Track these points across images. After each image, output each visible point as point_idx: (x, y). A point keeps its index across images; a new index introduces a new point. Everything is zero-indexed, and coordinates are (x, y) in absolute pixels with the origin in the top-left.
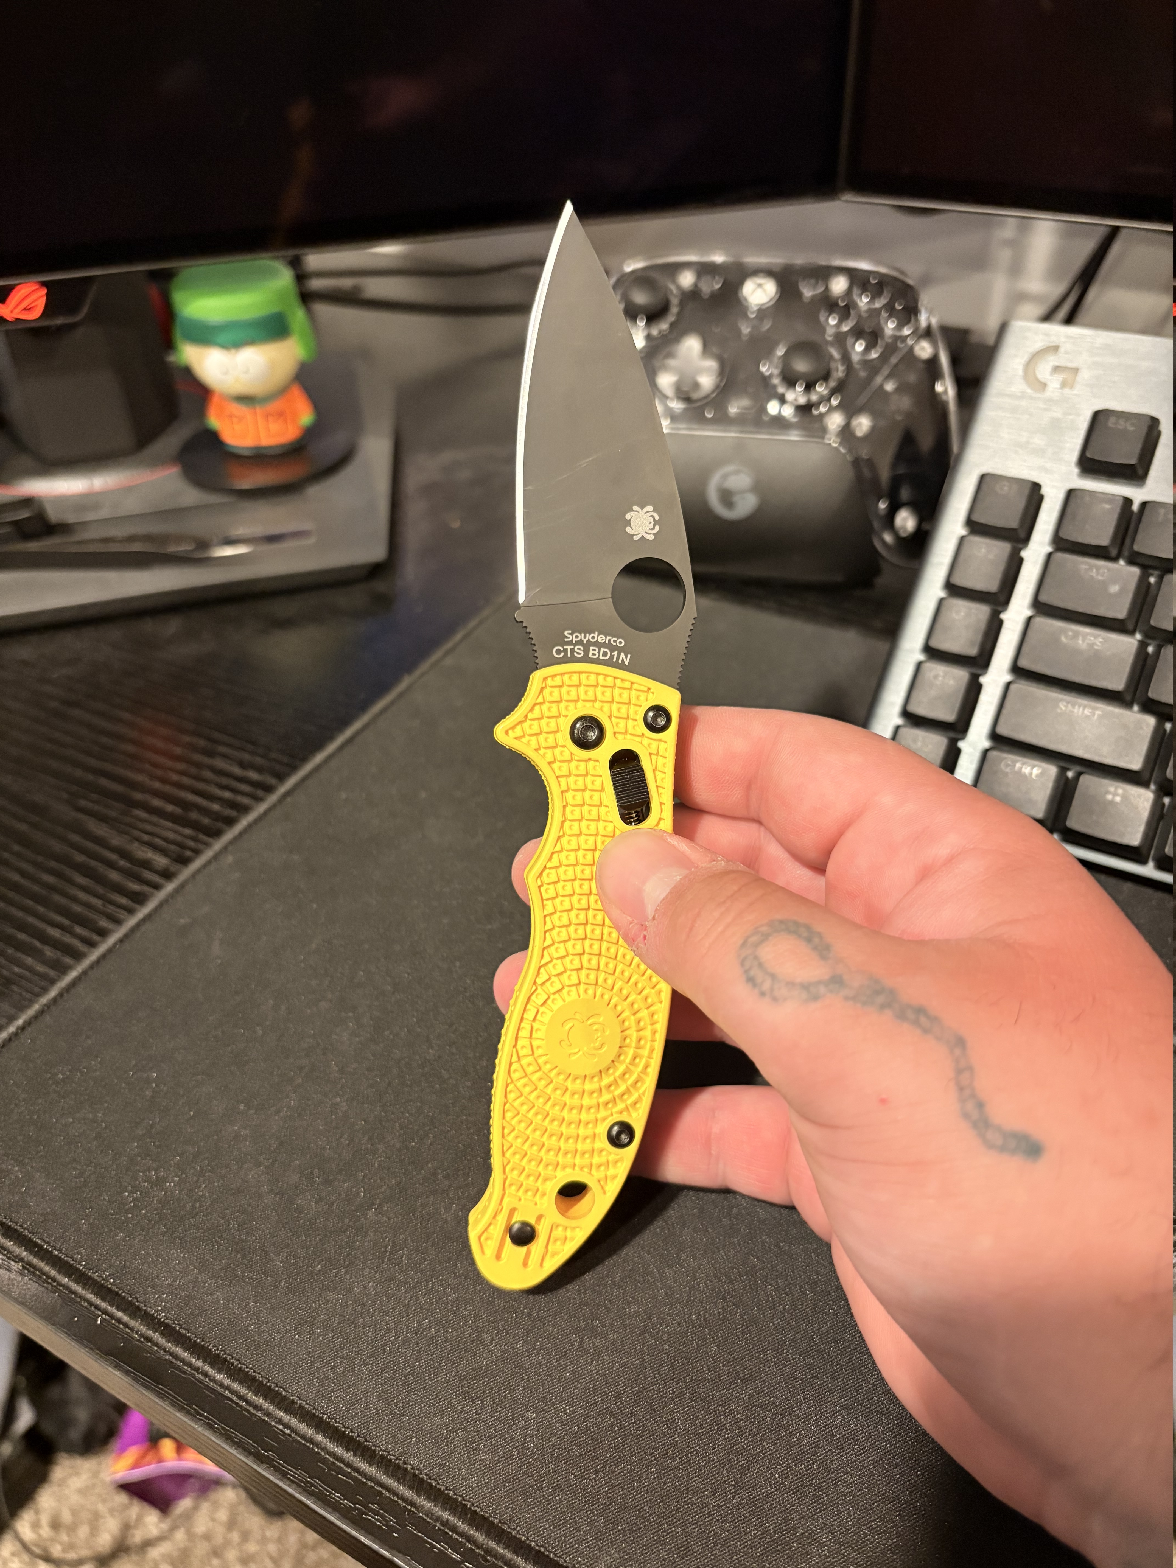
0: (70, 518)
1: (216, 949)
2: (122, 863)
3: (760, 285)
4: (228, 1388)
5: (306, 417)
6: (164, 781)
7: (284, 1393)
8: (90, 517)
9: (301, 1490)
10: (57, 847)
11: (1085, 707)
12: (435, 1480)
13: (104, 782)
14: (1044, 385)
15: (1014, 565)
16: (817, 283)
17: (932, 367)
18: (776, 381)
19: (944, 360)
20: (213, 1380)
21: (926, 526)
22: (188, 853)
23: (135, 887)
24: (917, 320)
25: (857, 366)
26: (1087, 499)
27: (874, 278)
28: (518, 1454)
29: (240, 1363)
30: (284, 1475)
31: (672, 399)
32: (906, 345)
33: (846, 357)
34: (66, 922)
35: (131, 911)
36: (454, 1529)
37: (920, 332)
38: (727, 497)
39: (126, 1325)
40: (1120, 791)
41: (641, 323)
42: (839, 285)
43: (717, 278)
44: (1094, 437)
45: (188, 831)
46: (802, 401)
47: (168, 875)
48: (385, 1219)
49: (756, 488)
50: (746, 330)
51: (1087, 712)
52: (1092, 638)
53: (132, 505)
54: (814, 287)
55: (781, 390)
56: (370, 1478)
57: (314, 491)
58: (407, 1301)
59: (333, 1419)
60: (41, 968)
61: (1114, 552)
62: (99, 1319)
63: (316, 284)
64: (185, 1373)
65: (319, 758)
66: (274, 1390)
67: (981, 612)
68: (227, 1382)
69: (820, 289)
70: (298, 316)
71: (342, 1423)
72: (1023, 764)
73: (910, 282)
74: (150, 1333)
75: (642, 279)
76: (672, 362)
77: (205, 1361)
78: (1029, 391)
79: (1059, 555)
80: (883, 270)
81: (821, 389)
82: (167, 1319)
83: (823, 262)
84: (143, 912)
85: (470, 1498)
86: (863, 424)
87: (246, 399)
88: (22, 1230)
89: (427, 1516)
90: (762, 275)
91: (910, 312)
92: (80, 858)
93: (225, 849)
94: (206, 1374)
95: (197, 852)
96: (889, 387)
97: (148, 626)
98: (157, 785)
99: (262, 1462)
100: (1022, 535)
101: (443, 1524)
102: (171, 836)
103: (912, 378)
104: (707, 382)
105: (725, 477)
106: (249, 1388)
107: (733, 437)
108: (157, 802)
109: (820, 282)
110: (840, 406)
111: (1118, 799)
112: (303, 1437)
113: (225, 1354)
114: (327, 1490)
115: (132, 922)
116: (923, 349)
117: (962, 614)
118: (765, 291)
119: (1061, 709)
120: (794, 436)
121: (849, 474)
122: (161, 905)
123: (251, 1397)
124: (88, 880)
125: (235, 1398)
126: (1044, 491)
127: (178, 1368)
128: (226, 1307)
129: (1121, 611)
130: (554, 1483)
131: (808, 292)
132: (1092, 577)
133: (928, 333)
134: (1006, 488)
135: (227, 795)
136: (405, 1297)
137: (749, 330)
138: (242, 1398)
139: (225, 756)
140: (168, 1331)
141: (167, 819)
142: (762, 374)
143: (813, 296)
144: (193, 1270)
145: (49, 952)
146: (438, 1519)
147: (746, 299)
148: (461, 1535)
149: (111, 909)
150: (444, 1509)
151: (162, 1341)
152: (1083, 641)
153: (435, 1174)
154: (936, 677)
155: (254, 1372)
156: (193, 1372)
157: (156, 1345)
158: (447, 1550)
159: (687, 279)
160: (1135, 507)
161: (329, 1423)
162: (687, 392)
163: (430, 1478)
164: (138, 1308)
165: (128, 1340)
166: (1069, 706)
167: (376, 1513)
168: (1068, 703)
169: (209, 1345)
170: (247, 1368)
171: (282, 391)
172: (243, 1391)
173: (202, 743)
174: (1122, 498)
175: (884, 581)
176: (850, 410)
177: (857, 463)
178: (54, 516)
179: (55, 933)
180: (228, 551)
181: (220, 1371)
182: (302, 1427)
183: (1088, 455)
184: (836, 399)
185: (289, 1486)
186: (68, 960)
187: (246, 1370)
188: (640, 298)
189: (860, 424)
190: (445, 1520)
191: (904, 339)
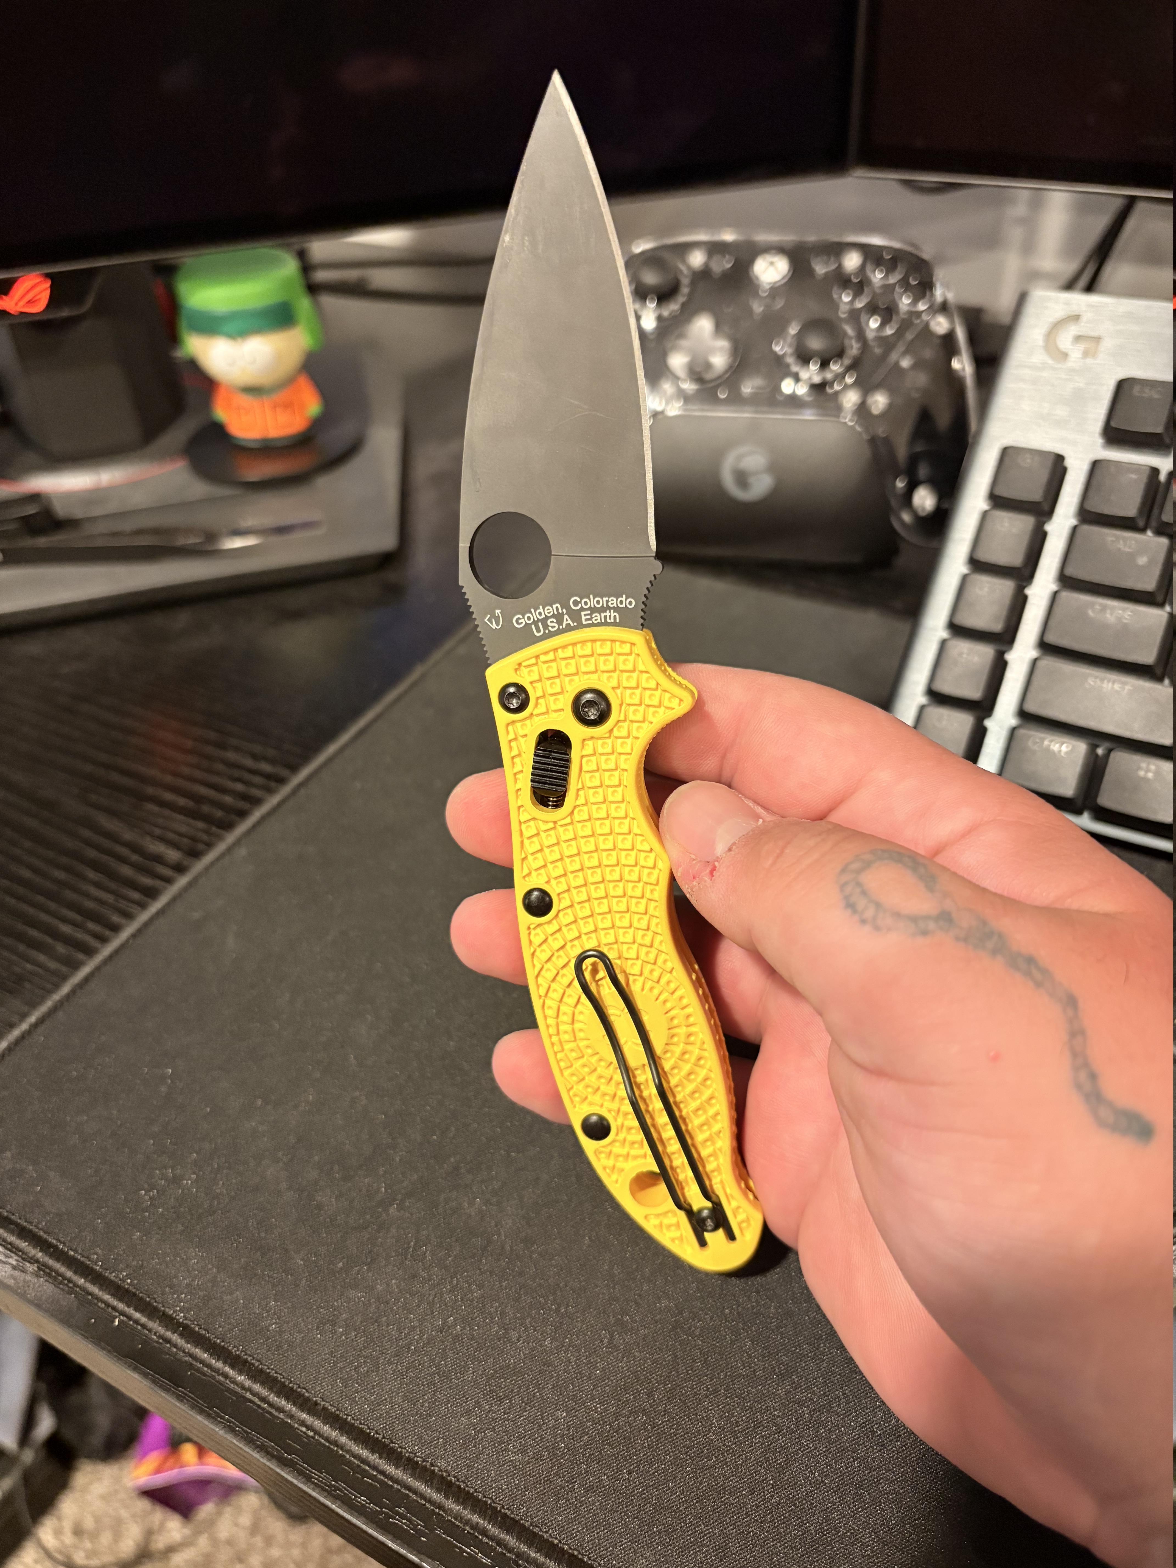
0: (78, 513)
1: (231, 942)
2: (135, 858)
3: (772, 263)
4: (249, 1390)
5: (313, 407)
6: (176, 774)
7: (307, 1394)
8: (97, 511)
9: (325, 1494)
10: (69, 843)
11: (1114, 683)
12: (463, 1482)
13: (115, 777)
14: (1065, 355)
15: (1038, 540)
16: (830, 258)
17: (948, 343)
18: (790, 360)
19: (961, 335)
20: (234, 1382)
21: (945, 506)
22: (201, 846)
23: (147, 881)
24: (932, 295)
25: (871, 343)
26: (1113, 469)
27: (888, 254)
28: (549, 1454)
29: (261, 1364)
30: (308, 1479)
31: (684, 380)
32: (922, 321)
33: (861, 335)
34: (78, 918)
35: (143, 906)
36: (484, 1532)
37: (936, 307)
38: (742, 478)
39: (144, 1326)
40: (1153, 767)
41: (651, 305)
42: (852, 261)
43: (727, 257)
44: (1118, 406)
45: (200, 825)
46: (817, 379)
47: (180, 869)
48: (408, 1215)
49: (772, 468)
50: (758, 308)
51: (1117, 687)
52: (1120, 612)
53: (139, 499)
54: (827, 263)
55: (795, 368)
56: (396, 1481)
57: (324, 482)
58: (431, 1298)
59: (357, 1420)
60: (52, 965)
61: (1141, 523)
62: (117, 1320)
63: (321, 276)
64: (205, 1375)
65: (332, 749)
66: (296, 1391)
67: (1005, 587)
68: (248, 1383)
69: (833, 267)
70: (304, 305)
71: (367, 1425)
72: (1051, 741)
73: (926, 256)
74: (169, 1334)
75: (651, 259)
76: (684, 343)
77: (225, 1362)
78: (1050, 361)
79: (1086, 528)
80: (897, 245)
81: (835, 367)
82: (186, 1320)
83: (836, 239)
84: (156, 906)
85: (500, 1501)
86: (879, 401)
87: (253, 390)
88: (37, 1230)
89: (456, 1519)
90: (773, 251)
91: (925, 287)
92: (92, 853)
93: (238, 843)
94: (226, 1376)
95: (209, 846)
96: (905, 363)
97: (158, 620)
98: (169, 779)
99: (286, 1465)
100: (1046, 507)
101: (472, 1527)
102: (184, 829)
103: (928, 353)
104: (719, 361)
105: (740, 458)
106: (271, 1389)
107: (747, 418)
108: (169, 796)
109: (832, 258)
110: (856, 383)
111: (1150, 775)
112: (327, 1439)
113: (246, 1355)
114: (353, 1495)
115: (144, 917)
116: (939, 324)
117: (986, 589)
118: (776, 269)
119: (1090, 684)
120: (808, 415)
121: (866, 452)
122: (174, 899)
123: (273, 1398)
124: (100, 875)
125: (256, 1400)
126: (1068, 463)
127: (199, 1370)
128: (245, 1306)
129: (1149, 584)
130: (586, 1484)
131: (820, 269)
132: (1119, 549)
133: (944, 308)
134: (1029, 461)
135: (239, 787)
136: (430, 1294)
137: (761, 309)
138: (264, 1400)
139: (237, 749)
140: (186, 1332)
141: (180, 813)
142: (775, 353)
143: (826, 274)
144: (211, 1269)
145: (61, 949)
146: (468, 1522)
147: (757, 278)
148: (492, 1538)
149: (122, 904)
150: (473, 1511)
151: (181, 1342)
152: (1111, 614)
153: (457, 1168)
154: (961, 654)
155: (276, 1373)
156: (213, 1374)
157: (175, 1346)
158: (477, 1554)
159: (697, 259)
160: (1163, 477)
161: (353, 1424)
162: (699, 373)
163: (458, 1480)
164: (156, 1309)
165: (146, 1342)
166: (1098, 681)
167: (403, 1516)
168: (1096, 677)
169: (229, 1346)
170: (269, 1369)
171: (289, 382)
172: (264, 1392)
173: (212, 735)
174: (1148, 468)
175: (904, 561)
176: (866, 386)
177: (873, 441)
178: (61, 510)
179: (66, 929)
180: (237, 543)
181: (240, 1372)
182: (326, 1429)
183: (1113, 424)
184: (851, 377)
185: (313, 1490)
186: (81, 956)
187: (268, 1371)
188: (651, 278)
189: (876, 401)
190: (474, 1524)
191: (919, 314)
